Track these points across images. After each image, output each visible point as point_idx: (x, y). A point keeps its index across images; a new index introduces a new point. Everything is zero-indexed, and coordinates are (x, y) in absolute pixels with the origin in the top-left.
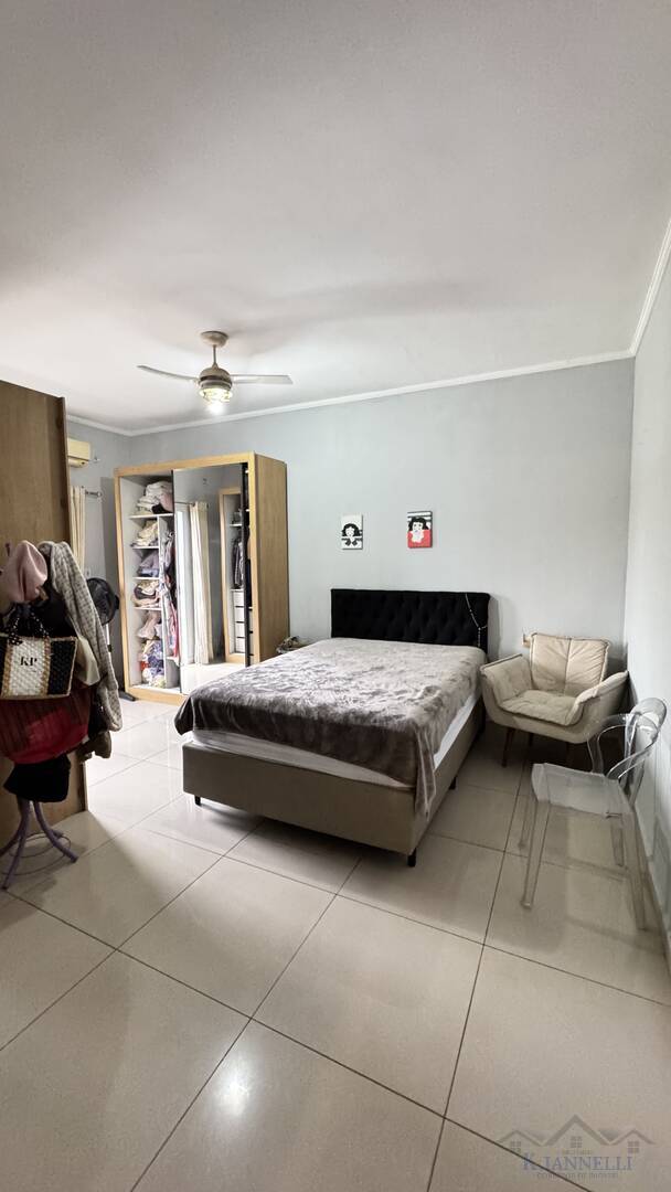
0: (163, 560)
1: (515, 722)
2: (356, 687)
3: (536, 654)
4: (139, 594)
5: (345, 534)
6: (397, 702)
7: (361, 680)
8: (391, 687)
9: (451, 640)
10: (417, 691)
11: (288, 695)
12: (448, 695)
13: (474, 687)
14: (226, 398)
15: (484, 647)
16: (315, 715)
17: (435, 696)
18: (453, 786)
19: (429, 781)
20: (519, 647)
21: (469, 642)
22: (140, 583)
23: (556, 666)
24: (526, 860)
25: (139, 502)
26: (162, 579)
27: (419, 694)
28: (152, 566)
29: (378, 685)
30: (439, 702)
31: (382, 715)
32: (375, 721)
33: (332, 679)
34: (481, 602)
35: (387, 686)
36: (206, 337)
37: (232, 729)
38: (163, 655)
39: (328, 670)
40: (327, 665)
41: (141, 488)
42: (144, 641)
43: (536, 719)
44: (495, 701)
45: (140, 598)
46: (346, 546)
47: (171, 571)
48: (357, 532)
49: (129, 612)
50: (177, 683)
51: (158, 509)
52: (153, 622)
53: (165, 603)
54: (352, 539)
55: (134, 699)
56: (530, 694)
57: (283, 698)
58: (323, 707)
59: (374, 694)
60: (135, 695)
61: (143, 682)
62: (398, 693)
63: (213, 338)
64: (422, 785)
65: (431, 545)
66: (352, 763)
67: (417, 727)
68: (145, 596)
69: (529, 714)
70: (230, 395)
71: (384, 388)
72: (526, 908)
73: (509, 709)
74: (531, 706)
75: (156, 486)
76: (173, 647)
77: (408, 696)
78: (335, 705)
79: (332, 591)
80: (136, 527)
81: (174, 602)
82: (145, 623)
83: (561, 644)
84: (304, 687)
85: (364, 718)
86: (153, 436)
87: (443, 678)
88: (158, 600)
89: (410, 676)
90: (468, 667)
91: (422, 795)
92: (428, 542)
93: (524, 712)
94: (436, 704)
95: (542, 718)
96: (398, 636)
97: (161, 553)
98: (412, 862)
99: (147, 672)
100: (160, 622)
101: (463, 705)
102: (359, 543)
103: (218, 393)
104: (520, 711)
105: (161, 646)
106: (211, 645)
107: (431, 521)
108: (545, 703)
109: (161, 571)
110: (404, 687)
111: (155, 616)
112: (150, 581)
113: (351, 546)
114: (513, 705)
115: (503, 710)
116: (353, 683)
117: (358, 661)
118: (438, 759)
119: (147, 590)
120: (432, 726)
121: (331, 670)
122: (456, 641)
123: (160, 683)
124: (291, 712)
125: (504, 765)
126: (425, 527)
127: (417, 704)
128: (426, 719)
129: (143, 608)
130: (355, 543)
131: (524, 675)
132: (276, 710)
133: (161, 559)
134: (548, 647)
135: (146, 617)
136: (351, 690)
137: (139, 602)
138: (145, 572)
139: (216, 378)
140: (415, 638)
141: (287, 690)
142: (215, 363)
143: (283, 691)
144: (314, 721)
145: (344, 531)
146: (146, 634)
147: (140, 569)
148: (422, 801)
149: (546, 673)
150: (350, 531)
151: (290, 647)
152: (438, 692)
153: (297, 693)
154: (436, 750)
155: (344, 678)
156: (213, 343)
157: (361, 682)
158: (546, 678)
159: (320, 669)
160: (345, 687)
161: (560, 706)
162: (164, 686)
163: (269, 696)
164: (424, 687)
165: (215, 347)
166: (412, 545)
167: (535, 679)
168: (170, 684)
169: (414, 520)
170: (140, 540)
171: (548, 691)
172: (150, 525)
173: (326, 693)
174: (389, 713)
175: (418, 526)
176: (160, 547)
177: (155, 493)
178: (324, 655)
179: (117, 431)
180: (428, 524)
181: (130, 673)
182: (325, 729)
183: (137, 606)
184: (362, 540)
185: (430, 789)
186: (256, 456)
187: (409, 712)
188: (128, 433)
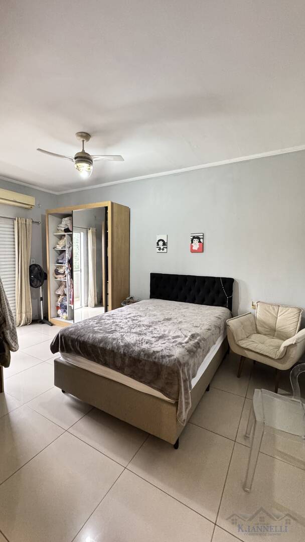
0: (67, 256)
1: (245, 353)
2: (152, 332)
3: (259, 313)
4: (57, 272)
5: (158, 245)
6: (171, 345)
7: (155, 327)
8: (171, 334)
9: (212, 303)
10: (186, 336)
11: (110, 336)
12: (204, 339)
13: (222, 332)
14: (89, 169)
15: (230, 308)
16: (122, 351)
17: (196, 341)
18: (208, 390)
19: (187, 399)
20: (250, 309)
21: (222, 304)
22: (58, 267)
23: (271, 321)
24: (249, 449)
25: (58, 227)
26: (66, 265)
27: (187, 339)
28: (63, 259)
29: (164, 331)
30: (197, 345)
31: (160, 354)
32: (155, 358)
33: (139, 326)
34: (228, 284)
35: (169, 332)
36: (79, 136)
37: (78, 353)
38: (67, 303)
39: (140, 319)
40: (141, 316)
41: (59, 219)
42: (59, 296)
43: (257, 353)
44: (235, 341)
45: (57, 275)
46: (159, 251)
47: (71, 262)
48: (164, 244)
49: (52, 282)
50: (72, 318)
51: (67, 230)
52: (63, 286)
53: (69, 277)
54: (162, 247)
55: (52, 325)
56: (255, 337)
57: (107, 337)
58: (127, 346)
59: (160, 338)
60: (53, 323)
61: (58, 316)
62: (174, 338)
63: (82, 136)
64: (182, 402)
65: (203, 251)
66: (141, 382)
67: (180, 364)
68: (60, 274)
69: (253, 350)
70: (91, 167)
71: (180, 167)
72: (246, 491)
73: (242, 346)
74: (256, 345)
75: (66, 219)
76: (71, 299)
77: (179, 340)
78: (134, 345)
79: (151, 274)
80: (56, 239)
81: (72, 277)
82: (59, 287)
83: (274, 309)
84: (123, 330)
85: (149, 355)
86: (68, 195)
87: (203, 328)
88: (66, 276)
89: (184, 326)
90: (220, 320)
91: (181, 408)
92: (201, 250)
93: (251, 348)
94: (195, 347)
95: (261, 352)
96: (184, 299)
97: (67, 252)
98: (176, 446)
99: (60, 311)
100: (66, 287)
101: (214, 344)
102: (165, 249)
103: (84, 166)
104: (248, 347)
105: (66, 298)
106: (96, 298)
107: (203, 238)
108: (263, 343)
109: (66, 261)
110: (179, 333)
111: (64, 283)
112: (63, 266)
113: (161, 251)
114: (244, 344)
115: (238, 346)
116: (151, 329)
117: (158, 314)
118: (194, 382)
119: (61, 271)
120: (191, 362)
121: (142, 319)
122: (215, 304)
123: (64, 317)
124: (109, 347)
125: (239, 376)
126: (200, 242)
127: (183, 347)
128: (187, 358)
129: (58, 279)
130: (163, 249)
131: (252, 325)
132: (101, 345)
133: (67, 255)
134: (265, 309)
135: (60, 284)
136: (148, 334)
137: (57, 276)
138: (60, 261)
139: (83, 158)
140: (193, 301)
141: (112, 332)
142: (83, 150)
143: (109, 333)
144: (121, 354)
145: (158, 243)
146: (59, 292)
147: (58, 260)
148: (181, 413)
149: (264, 324)
150: (161, 243)
151: (128, 303)
152: (198, 338)
153: (117, 335)
154: (194, 376)
155: (147, 326)
156: (82, 139)
157: (155, 329)
158: (264, 327)
159: (136, 318)
160: (145, 331)
161: (273, 346)
162: (67, 319)
163: (99, 336)
164: (190, 334)
165: (83, 141)
166: (193, 251)
167: (258, 327)
168: (69, 318)
169: (194, 237)
170: (57, 246)
171: (265, 335)
172: (63, 238)
173: (133, 335)
174: (165, 353)
175: (196, 241)
176: (66, 249)
177: (66, 222)
178: (141, 309)
179: (51, 192)
180: (201, 240)
181: (51, 312)
182: (127, 360)
183: (56, 278)
184: (167, 248)
185: (187, 403)
186: (112, 204)
187: (178, 353)
188: (57, 193)
